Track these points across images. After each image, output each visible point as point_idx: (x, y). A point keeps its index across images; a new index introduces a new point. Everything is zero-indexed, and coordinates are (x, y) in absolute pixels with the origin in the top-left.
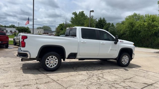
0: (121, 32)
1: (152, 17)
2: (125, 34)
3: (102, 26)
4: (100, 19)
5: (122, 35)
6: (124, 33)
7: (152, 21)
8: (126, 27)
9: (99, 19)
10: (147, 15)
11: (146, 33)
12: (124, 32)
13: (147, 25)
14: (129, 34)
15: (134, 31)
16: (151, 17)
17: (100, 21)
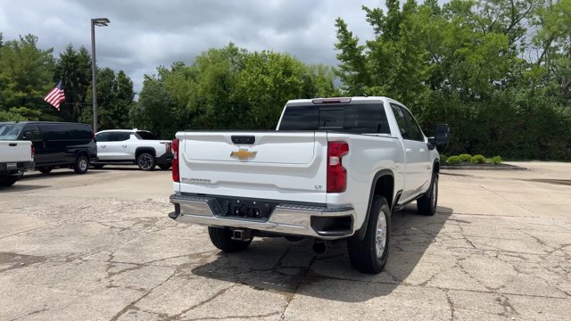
0: (188, 106)
1: (283, 61)
2: (203, 112)
3: (80, 81)
4: (70, 51)
5: (192, 115)
6: (197, 110)
7: (283, 74)
8: (206, 89)
9: (64, 52)
10: (266, 53)
11: (269, 110)
12: (198, 106)
13: (272, 85)
14: (217, 114)
15: (233, 103)
16: (281, 60)
17: (71, 61)
